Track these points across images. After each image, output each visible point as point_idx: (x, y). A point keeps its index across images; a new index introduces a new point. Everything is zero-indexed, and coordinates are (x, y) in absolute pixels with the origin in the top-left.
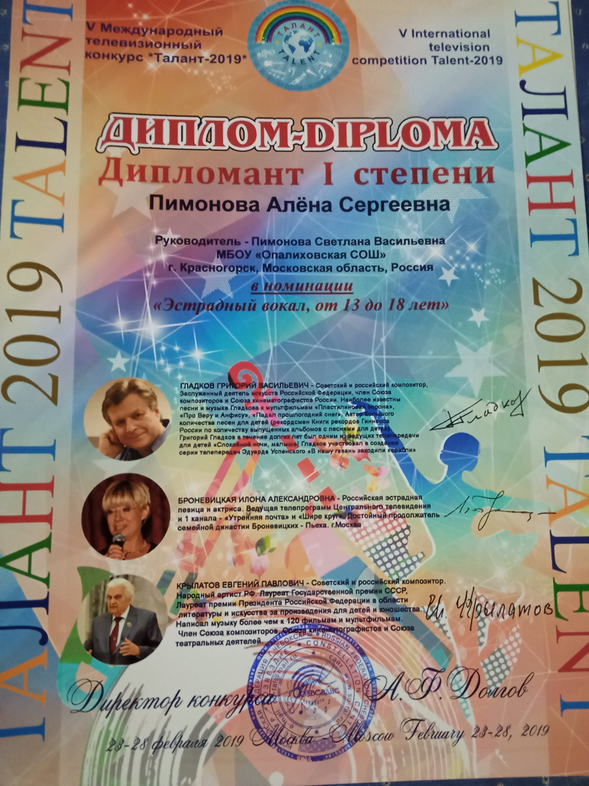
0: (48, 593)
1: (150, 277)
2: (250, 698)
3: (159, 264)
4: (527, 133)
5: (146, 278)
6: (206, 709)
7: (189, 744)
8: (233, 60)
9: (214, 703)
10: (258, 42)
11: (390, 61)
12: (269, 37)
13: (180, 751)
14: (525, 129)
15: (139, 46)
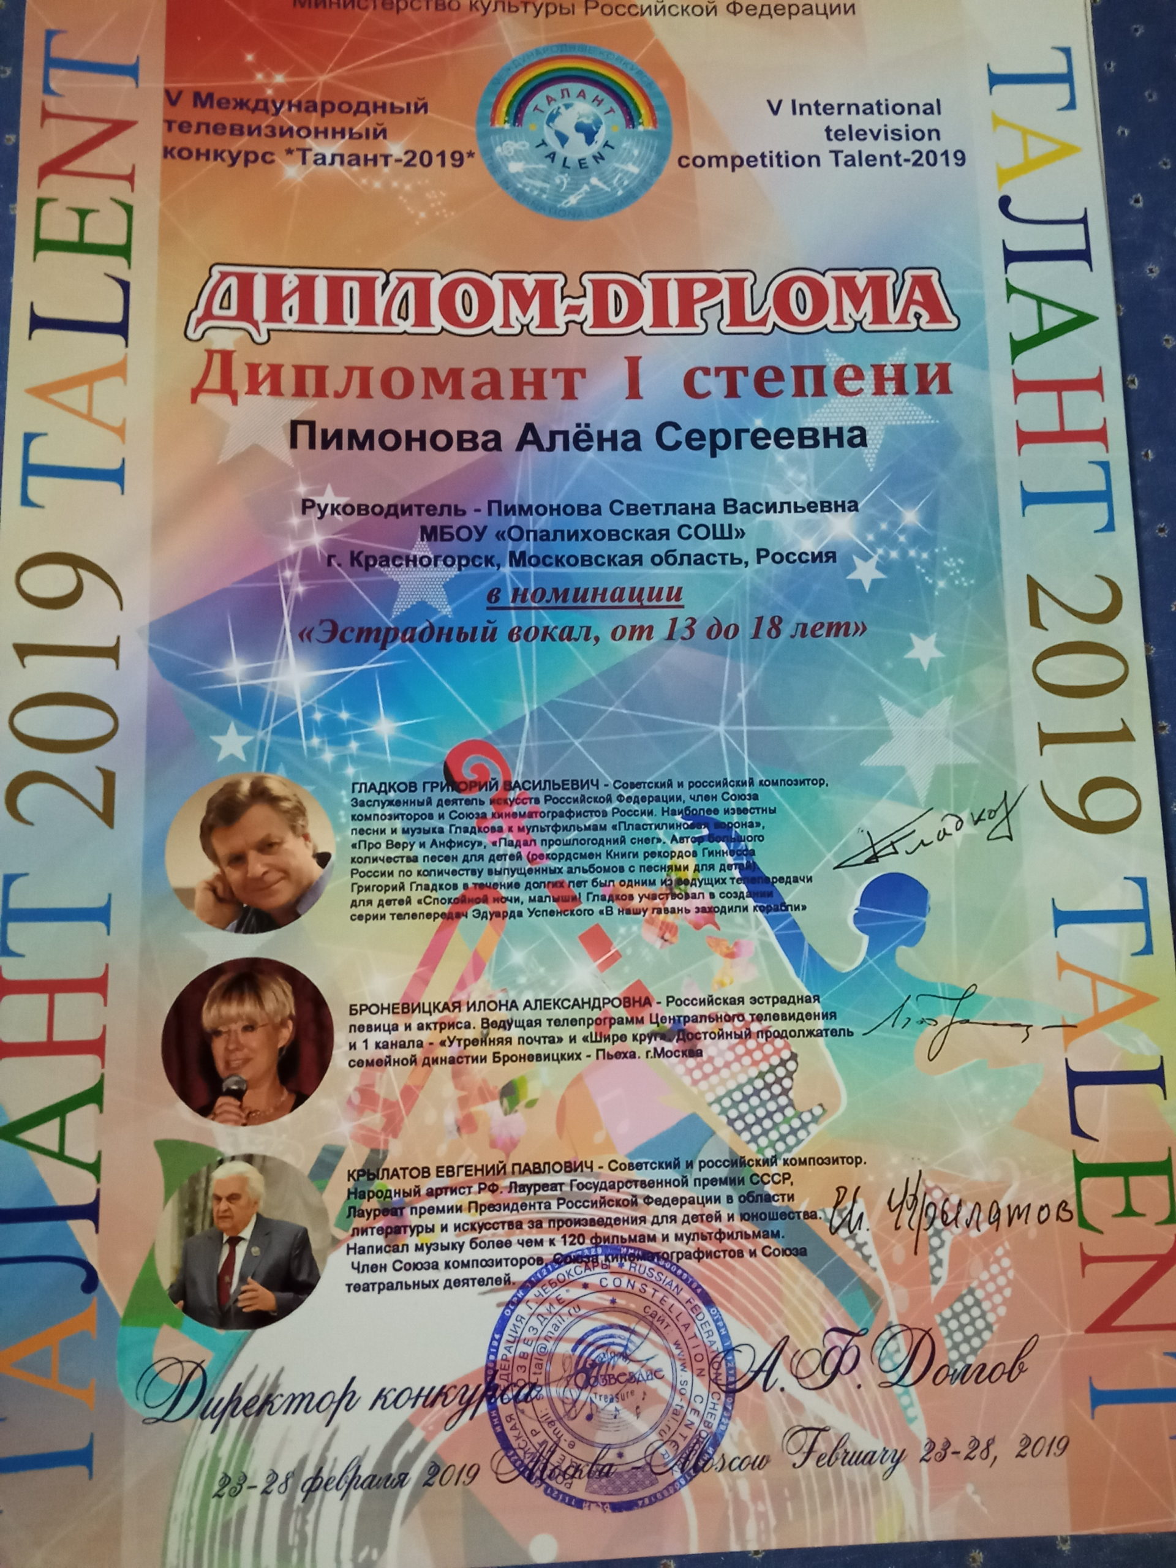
0: (98, 1191)
1: (291, 579)
2: (491, 1391)
3: (308, 554)
4: (1014, 296)
5: (284, 580)
6: (406, 1412)
7: (373, 1482)
8: (448, 160)
9: (421, 1400)
10: (497, 126)
11: (751, 161)
12: (517, 116)
13: (356, 1495)
14: (1011, 290)
15: (266, 135)
